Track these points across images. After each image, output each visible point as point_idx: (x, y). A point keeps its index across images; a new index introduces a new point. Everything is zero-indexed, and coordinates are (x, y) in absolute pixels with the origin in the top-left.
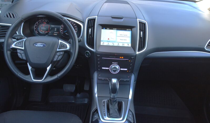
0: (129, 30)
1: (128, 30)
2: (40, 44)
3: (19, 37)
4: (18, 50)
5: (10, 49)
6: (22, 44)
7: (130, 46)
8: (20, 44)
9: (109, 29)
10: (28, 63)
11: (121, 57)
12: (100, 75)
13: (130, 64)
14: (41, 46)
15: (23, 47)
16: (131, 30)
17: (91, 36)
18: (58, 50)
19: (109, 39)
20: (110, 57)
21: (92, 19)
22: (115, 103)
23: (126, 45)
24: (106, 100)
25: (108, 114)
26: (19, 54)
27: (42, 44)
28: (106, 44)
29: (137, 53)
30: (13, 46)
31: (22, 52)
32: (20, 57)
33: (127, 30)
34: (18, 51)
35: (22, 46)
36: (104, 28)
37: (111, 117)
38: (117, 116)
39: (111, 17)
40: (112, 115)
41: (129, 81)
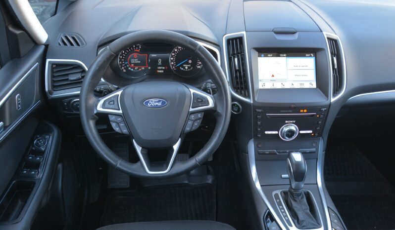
0: (311, 56)
1: (309, 55)
2: (155, 102)
3: (102, 88)
4: (110, 116)
5: (93, 116)
6: (116, 103)
7: (315, 86)
8: (112, 103)
9: (271, 55)
10: (134, 141)
11: (302, 111)
12: (260, 146)
13: (318, 122)
14: (157, 105)
15: (119, 110)
16: (315, 56)
17: (240, 73)
18: (191, 110)
19: (273, 76)
20: (282, 111)
21: (236, 39)
22: (300, 197)
23: (307, 86)
24: (278, 192)
25: (296, 221)
26: (114, 125)
27: (159, 101)
28: (268, 86)
29: (333, 100)
30: (99, 108)
31: (120, 119)
32: (117, 129)
33: (307, 55)
34: (112, 118)
35: (118, 108)
36: (263, 55)
37: (302, 227)
38: (314, 225)
39: (273, 33)
40: (305, 222)
41: (314, 152)
